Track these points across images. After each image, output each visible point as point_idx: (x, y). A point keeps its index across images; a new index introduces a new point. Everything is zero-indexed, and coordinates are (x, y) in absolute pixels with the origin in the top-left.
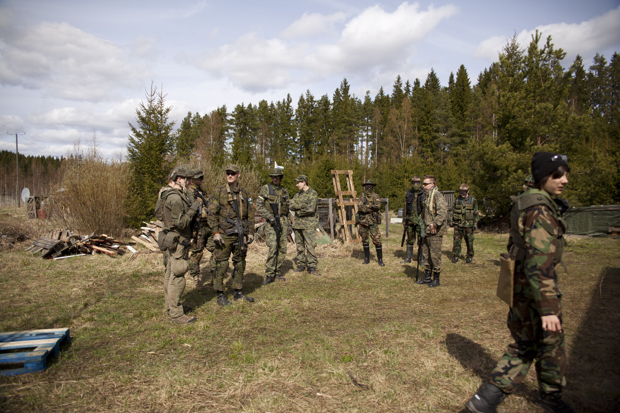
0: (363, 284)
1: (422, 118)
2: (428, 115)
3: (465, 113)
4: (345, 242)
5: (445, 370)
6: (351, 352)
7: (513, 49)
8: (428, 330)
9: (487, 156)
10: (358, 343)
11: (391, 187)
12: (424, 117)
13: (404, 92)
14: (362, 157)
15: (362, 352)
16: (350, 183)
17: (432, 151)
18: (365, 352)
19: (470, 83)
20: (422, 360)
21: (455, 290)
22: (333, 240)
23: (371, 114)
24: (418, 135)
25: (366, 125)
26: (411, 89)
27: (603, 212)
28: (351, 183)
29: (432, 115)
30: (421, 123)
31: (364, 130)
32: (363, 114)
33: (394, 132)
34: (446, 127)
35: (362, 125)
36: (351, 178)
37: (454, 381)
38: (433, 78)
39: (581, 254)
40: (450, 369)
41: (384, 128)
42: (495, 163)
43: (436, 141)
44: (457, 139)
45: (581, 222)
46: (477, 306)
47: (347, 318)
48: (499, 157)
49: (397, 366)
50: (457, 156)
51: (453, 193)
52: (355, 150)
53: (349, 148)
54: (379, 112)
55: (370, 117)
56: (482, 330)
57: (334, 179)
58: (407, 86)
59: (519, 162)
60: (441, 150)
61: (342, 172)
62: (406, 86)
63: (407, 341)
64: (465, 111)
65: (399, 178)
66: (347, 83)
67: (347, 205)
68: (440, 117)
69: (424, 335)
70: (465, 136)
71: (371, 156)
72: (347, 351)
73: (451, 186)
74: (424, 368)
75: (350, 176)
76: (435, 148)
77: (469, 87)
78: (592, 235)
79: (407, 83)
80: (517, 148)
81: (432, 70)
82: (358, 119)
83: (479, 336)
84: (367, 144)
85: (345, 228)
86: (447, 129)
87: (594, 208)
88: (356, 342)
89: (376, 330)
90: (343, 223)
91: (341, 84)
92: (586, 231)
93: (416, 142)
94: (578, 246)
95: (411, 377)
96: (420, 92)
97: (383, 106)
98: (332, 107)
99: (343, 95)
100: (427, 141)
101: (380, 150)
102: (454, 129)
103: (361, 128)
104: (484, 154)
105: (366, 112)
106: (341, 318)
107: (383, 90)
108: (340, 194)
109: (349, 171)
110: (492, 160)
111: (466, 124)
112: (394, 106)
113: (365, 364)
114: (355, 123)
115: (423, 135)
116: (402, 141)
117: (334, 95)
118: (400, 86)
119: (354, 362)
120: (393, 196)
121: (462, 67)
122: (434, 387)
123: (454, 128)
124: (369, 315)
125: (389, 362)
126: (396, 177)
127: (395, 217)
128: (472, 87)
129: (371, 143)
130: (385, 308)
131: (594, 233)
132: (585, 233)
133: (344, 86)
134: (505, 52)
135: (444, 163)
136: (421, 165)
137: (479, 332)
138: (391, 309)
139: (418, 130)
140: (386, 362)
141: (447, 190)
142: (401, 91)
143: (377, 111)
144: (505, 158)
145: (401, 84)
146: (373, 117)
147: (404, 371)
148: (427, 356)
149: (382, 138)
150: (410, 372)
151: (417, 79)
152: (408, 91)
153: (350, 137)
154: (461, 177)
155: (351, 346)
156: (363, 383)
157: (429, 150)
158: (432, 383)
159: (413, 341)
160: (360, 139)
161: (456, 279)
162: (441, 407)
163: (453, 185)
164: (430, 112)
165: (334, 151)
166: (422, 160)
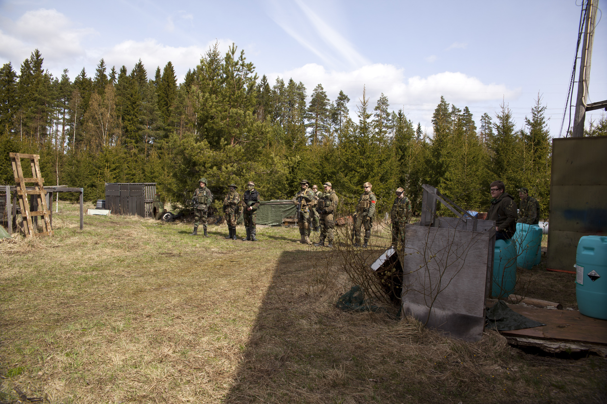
0: (47, 282)
1: (128, 107)
2: (134, 106)
3: (170, 108)
4: (27, 236)
5: (134, 361)
6: (23, 363)
7: (214, 56)
8: (118, 323)
9: (187, 151)
10: (33, 350)
11: (90, 177)
12: (130, 107)
13: (109, 78)
14: (56, 141)
15: (38, 359)
16: (36, 169)
17: (137, 142)
18: (42, 358)
19: (176, 80)
20: (110, 355)
21: (150, 281)
22: (11, 234)
23: (69, 96)
24: (122, 125)
25: (62, 107)
26: (117, 76)
27: (279, 205)
28: (38, 169)
29: (138, 105)
30: (126, 112)
31: (59, 112)
32: (59, 94)
33: (96, 118)
34: (152, 120)
35: (58, 106)
36: (37, 163)
37: (142, 371)
38: (140, 69)
39: (262, 241)
40: (139, 359)
41: (84, 113)
42: (195, 158)
43: (140, 132)
44: (161, 133)
45: (263, 214)
46: (171, 294)
47: (21, 323)
48: (198, 153)
49: (81, 367)
50: (161, 149)
51: (155, 185)
52: (48, 133)
53: (40, 131)
54: (79, 95)
55: (68, 99)
56: (174, 316)
57: (13, 163)
58: (113, 73)
59: (215, 159)
60: (145, 142)
61: (26, 156)
62: (111, 72)
63: (94, 338)
64: (170, 106)
65: (99, 168)
66: (40, 56)
67: (32, 193)
68: (146, 109)
69: (114, 328)
70: (170, 131)
71: (67, 141)
72: (17, 362)
73: (154, 179)
74: (112, 364)
75: (35, 161)
76: (139, 140)
77: (175, 84)
78: (271, 224)
79: (113, 70)
80: (214, 146)
81: (140, 60)
82: (53, 99)
83: (170, 322)
84: (64, 128)
85: (28, 220)
86: (152, 122)
87: (272, 202)
88: (30, 350)
89: (58, 332)
90: (26, 214)
91: (31, 55)
92: (267, 221)
93: (119, 131)
94: (260, 234)
95: (96, 376)
96: (126, 80)
97: (84, 89)
98: (18, 80)
99: (34, 69)
100: (131, 132)
101: (78, 136)
102: (160, 123)
103: (57, 110)
104: (185, 150)
105: (62, 92)
106: (13, 324)
107: (85, 71)
108: (22, 181)
109: (34, 155)
110: (191, 155)
111: (171, 119)
112: (96, 91)
113: (40, 373)
114: (48, 103)
115: (127, 126)
116: (105, 130)
117: (22, 66)
118: (104, 71)
119: (26, 373)
120: (92, 186)
121: (170, 64)
122: (120, 382)
123: (159, 121)
124: (52, 316)
125: (71, 365)
126: (96, 166)
127: (93, 209)
128: (178, 85)
129: (67, 127)
130: (72, 306)
131: (272, 223)
132: (266, 223)
133: (35, 58)
134: (207, 56)
135: (148, 156)
136: (124, 155)
137: (171, 318)
138: (80, 306)
139: (122, 119)
140: (68, 365)
141: (150, 182)
142: (105, 76)
143: (77, 93)
144: (203, 154)
145: (105, 69)
146: (71, 99)
147: (89, 370)
148: (115, 351)
149: (81, 123)
150: (96, 371)
151: (124, 67)
152: (113, 77)
153: (42, 117)
154: (164, 170)
155: (24, 356)
156: (35, 396)
157: (133, 141)
158: (120, 378)
159: (101, 337)
160: (55, 121)
161: (152, 270)
162: (127, 400)
163: (155, 177)
164: (135, 103)
165: (20, 131)
166: (126, 150)
